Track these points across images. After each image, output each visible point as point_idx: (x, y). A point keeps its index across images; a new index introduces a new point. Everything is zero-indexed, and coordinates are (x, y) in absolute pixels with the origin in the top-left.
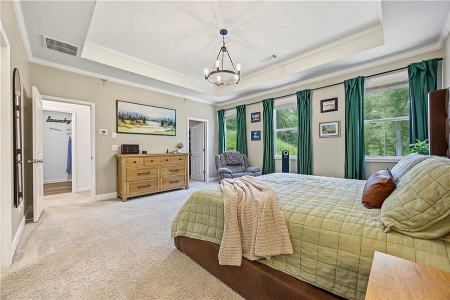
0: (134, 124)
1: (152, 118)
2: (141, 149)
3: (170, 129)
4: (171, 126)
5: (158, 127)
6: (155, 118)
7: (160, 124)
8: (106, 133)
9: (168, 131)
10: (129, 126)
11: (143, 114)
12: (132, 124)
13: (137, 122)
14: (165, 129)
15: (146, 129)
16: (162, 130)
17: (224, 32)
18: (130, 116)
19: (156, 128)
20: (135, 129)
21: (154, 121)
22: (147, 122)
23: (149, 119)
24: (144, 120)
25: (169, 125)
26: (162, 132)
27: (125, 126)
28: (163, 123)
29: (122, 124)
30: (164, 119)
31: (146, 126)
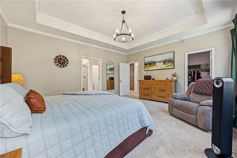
0: (150, 66)
1: (158, 61)
2: (152, 78)
3: (169, 65)
4: (169, 63)
5: (162, 65)
6: (160, 61)
7: (163, 63)
8: (142, 71)
9: (168, 66)
10: (149, 67)
11: (154, 60)
12: (149, 66)
13: (152, 65)
14: (166, 66)
15: (156, 67)
16: (165, 66)
17: (124, 12)
18: (149, 63)
19: (161, 65)
20: (151, 69)
21: (159, 62)
22: (156, 64)
23: (157, 62)
24: (155, 63)
25: (169, 62)
26: (164, 67)
27: (147, 68)
28: (164, 62)
29: (146, 67)
30: (165, 60)
31: (155, 66)
